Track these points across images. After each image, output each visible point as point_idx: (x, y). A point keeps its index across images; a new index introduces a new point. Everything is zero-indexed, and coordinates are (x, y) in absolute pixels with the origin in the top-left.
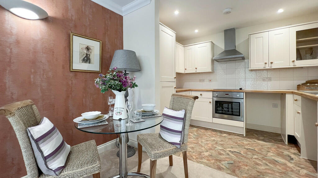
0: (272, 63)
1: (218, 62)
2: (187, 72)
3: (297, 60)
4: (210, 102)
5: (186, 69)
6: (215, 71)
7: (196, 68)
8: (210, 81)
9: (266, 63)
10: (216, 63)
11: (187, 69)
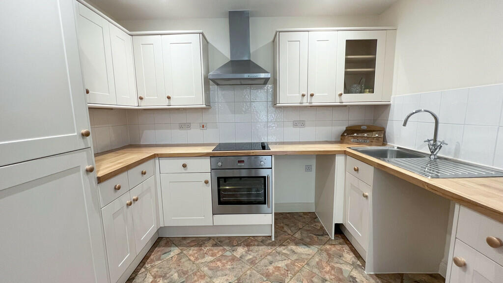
0: (312, 95)
1: (218, 85)
2: (144, 105)
3: (344, 93)
4: (206, 182)
5: (141, 98)
6: (211, 104)
7: (169, 98)
8: (203, 127)
9: (303, 95)
10: (213, 87)
11: (145, 97)
